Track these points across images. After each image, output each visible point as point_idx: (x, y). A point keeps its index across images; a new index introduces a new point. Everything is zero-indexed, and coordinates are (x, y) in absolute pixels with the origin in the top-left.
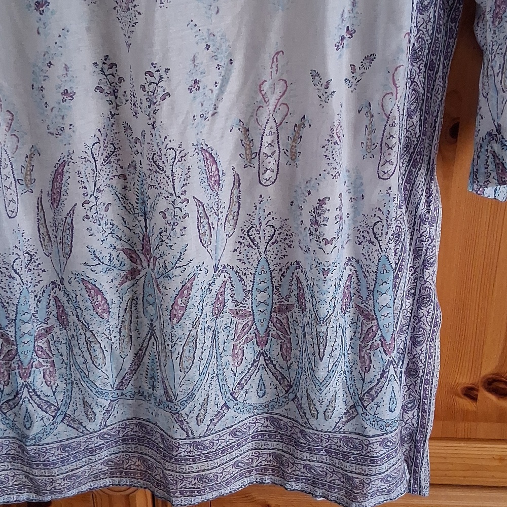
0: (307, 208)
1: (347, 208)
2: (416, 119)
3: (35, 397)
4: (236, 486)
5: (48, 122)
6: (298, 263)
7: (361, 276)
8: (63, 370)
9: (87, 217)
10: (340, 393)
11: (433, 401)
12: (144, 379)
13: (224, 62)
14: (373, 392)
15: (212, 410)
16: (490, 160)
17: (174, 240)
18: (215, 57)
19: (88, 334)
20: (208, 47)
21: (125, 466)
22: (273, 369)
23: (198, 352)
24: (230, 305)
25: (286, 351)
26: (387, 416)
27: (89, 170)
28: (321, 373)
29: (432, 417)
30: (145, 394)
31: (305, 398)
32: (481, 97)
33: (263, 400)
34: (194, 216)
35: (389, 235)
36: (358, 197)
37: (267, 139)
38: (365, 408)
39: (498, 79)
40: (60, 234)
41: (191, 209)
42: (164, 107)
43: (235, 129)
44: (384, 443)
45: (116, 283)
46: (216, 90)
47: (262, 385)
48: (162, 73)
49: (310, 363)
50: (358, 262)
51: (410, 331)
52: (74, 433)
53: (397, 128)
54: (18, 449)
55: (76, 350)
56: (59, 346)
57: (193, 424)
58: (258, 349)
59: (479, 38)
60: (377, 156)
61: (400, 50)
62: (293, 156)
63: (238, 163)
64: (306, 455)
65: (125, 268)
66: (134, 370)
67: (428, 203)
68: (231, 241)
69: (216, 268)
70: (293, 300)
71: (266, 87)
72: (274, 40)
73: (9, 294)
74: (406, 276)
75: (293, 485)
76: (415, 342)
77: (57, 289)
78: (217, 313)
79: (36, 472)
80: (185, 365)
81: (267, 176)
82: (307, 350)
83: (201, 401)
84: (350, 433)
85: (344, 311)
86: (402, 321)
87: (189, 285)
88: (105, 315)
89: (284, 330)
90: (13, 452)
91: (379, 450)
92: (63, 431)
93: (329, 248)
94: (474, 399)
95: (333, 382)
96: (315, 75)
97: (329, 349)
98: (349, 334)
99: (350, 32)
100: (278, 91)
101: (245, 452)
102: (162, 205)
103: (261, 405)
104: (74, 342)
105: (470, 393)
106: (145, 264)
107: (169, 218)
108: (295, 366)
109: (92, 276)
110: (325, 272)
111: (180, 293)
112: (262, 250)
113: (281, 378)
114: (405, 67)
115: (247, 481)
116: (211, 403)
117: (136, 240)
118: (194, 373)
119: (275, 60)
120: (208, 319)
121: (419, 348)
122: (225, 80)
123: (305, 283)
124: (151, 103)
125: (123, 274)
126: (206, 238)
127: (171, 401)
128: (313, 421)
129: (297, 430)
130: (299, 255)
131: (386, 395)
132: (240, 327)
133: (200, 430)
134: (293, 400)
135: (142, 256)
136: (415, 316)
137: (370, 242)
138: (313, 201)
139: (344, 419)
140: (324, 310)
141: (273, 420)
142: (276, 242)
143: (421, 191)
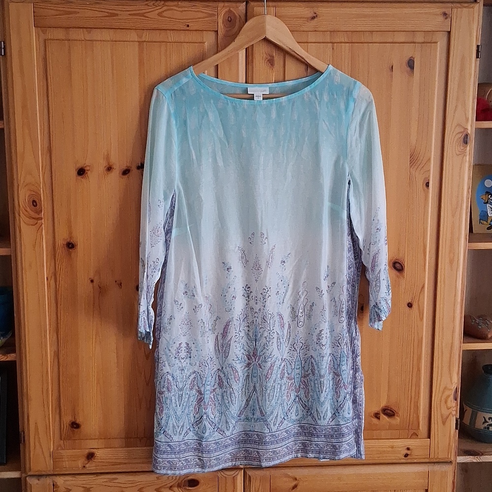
0: (315, 335)
1: (328, 335)
2: (350, 303)
3: (208, 419)
4: (287, 458)
5: (226, 307)
6: (311, 356)
7: (335, 360)
8: (219, 407)
9: (236, 341)
10: (329, 408)
11: (363, 414)
12: (249, 411)
13: (286, 285)
14: (341, 406)
15: (279, 419)
16: (375, 314)
17: (269, 347)
18: (284, 284)
19: (231, 390)
20: (282, 281)
21: (238, 455)
22: (302, 403)
23: (275, 393)
24: (286, 375)
25: (307, 394)
26: (347, 416)
27: (238, 324)
28: (322, 399)
29: (363, 421)
30: (249, 418)
31: (315, 412)
32: (370, 295)
33: (297, 418)
34: (276, 338)
35: (344, 343)
36: (332, 331)
37: (301, 311)
38: (339, 413)
39: (375, 289)
40: (224, 348)
41: (275, 335)
42: (268, 300)
43: (289, 308)
44: (347, 427)
45: (243, 368)
46: (283, 294)
47: (297, 411)
48: (269, 289)
49: (317, 395)
50: (333, 355)
51: (353, 384)
52: (221, 437)
53: (344, 305)
54: (198, 445)
55: (225, 397)
56: (218, 396)
57: (272, 426)
58: (296, 394)
59: (367, 277)
60: (338, 315)
61: (343, 281)
62: (309, 317)
63: (290, 320)
64: (316, 439)
65: (246, 362)
66: (245, 408)
67: (356, 333)
68: (287, 349)
69: (282, 359)
70: (310, 371)
71: (300, 293)
72: (303, 277)
73: (204, 373)
74: (350, 361)
75: (311, 455)
76: (355, 388)
77: (220, 372)
78: (282, 378)
79: (204, 455)
80: (270, 398)
81: (300, 324)
82: (316, 390)
83: (275, 415)
84: (334, 425)
85: (329, 374)
86: (350, 380)
87: (273, 365)
88: (238, 382)
89: (306, 385)
90: (195, 447)
91: (345, 430)
92: (217, 435)
93: (324, 348)
94: (379, 418)
95: (326, 403)
96: (317, 288)
97: (325, 388)
98: (331, 383)
99: (328, 276)
100: (305, 294)
101: (290, 442)
102: (266, 334)
103: (296, 420)
104: (225, 394)
105: (377, 416)
106: (254, 360)
107: (268, 339)
108: (311, 400)
109: (235, 365)
110: (323, 357)
111: (270, 368)
112: (298, 352)
113: (305, 406)
114: (345, 285)
115: (291, 457)
116: (279, 416)
117: (251, 351)
118: (273, 402)
119: (303, 284)
120: (279, 380)
121: (356, 390)
122: (287, 291)
123: (315, 363)
124: (264, 299)
125: (245, 364)
126: (279, 347)
127: (264, 416)
128: (319, 422)
129: (312, 428)
130: (312, 353)
131: (346, 407)
132: (290, 384)
133: (274, 429)
134: (310, 415)
135: (253, 358)
136: (354, 377)
137: (337, 346)
138: (317, 331)
139: (331, 420)
140: (322, 372)
141: (301, 427)
142: (303, 349)
143: (353, 328)
